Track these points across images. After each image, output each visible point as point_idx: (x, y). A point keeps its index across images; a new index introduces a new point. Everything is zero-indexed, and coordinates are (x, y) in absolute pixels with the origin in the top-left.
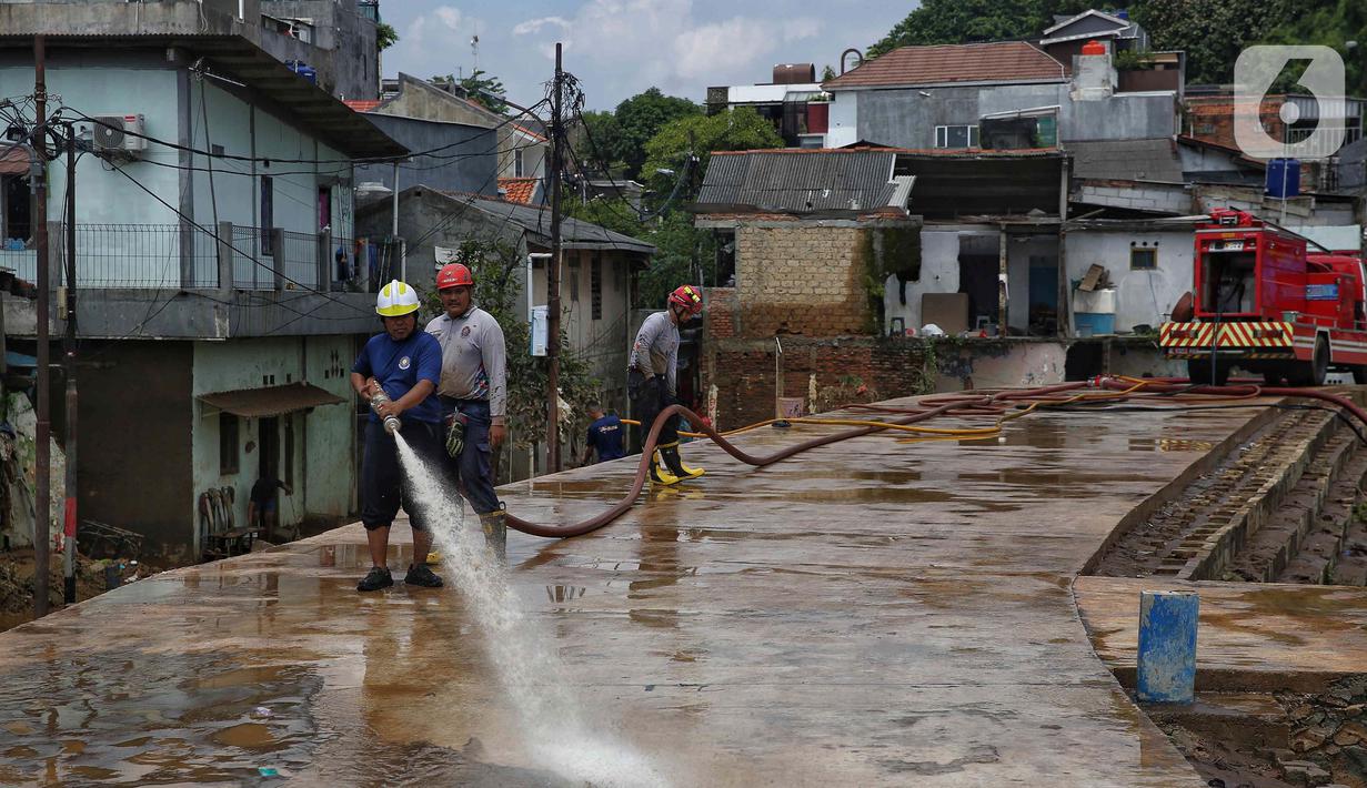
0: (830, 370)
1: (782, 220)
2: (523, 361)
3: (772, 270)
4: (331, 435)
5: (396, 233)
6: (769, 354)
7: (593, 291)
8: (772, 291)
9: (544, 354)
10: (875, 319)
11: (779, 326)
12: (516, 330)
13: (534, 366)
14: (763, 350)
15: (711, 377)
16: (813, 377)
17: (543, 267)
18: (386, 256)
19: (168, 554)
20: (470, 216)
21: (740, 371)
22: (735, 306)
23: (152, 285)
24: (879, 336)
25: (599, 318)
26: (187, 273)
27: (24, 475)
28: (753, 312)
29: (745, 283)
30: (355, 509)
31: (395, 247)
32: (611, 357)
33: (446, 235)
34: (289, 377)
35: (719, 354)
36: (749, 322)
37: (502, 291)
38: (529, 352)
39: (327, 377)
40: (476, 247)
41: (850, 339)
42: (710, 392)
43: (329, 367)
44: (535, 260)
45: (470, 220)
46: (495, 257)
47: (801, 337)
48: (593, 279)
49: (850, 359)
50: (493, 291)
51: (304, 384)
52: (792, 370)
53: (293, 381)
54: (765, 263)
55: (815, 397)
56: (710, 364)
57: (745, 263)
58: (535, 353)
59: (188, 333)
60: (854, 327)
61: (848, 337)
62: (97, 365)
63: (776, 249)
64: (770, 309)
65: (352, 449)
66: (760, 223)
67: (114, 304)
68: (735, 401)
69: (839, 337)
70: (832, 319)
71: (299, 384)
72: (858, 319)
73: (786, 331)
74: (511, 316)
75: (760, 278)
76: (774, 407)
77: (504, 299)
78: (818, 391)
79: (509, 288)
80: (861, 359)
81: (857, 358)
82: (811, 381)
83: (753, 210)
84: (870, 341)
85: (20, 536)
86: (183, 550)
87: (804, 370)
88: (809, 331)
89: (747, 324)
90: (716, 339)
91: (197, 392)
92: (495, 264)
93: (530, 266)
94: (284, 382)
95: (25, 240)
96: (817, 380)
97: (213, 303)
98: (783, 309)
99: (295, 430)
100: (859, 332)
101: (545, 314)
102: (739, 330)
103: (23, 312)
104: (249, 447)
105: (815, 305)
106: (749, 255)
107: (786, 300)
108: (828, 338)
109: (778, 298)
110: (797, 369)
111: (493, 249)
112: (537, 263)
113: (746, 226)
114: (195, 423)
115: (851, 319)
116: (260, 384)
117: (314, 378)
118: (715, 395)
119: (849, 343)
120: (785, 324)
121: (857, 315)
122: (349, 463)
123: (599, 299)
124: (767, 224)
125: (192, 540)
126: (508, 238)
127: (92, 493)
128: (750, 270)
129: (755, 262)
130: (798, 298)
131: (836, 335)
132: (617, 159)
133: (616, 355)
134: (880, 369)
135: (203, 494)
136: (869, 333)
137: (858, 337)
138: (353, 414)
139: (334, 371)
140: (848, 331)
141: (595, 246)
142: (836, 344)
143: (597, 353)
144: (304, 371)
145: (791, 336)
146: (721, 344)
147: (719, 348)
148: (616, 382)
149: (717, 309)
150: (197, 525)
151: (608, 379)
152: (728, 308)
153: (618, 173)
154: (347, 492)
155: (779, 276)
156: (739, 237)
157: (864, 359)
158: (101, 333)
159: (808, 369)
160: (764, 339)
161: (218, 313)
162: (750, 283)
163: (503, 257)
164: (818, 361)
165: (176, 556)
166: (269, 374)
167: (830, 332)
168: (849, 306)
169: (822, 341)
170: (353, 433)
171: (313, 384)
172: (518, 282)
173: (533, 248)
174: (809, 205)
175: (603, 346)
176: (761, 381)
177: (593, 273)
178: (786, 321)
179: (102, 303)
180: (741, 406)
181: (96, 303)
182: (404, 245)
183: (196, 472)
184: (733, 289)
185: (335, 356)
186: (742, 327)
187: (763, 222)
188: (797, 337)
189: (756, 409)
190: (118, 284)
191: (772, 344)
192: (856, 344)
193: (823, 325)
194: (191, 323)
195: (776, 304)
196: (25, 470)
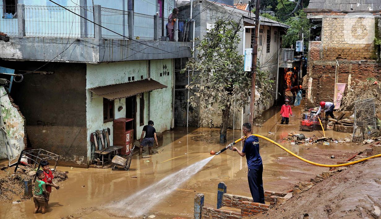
0: (357, 73)
1: (341, 15)
2: (241, 72)
3: (336, 34)
4: (163, 99)
5: (191, 18)
6: (333, 67)
7: (267, 42)
8: (336, 42)
9: (250, 70)
10: (377, 54)
11: (337, 55)
12: (238, 58)
13: (245, 75)
14: (331, 65)
15: (310, 74)
16: (350, 75)
17: (249, 32)
18: (187, 27)
19: (76, 160)
20: (221, 11)
21: (322, 73)
22: (321, 48)
23: (64, 36)
24: (378, 60)
25: (269, 52)
26: (83, 31)
27: (4, 125)
28: (328, 51)
29: (325, 39)
30: (173, 127)
31: (191, 23)
32: (272, 66)
33: (211, 18)
34: (142, 77)
35: (314, 66)
36: (326, 54)
37: (232, 42)
38: (243, 69)
39: (161, 76)
40: (222, 23)
41: (366, 61)
42: (309, 80)
43: (162, 72)
44: (246, 29)
45: (221, 12)
46: (230, 27)
47: (346, 60)
48: (267, 37)
49: (365, 69)
50: (229, 41)
51: (149, 79)
52: (342, 73)
53: (144, 79)
54: (334, 32)
55: (350, 83)
56: (310, 70)
57: (326, 32)
58: (246, 70)
59: (81, 59)
60: (367, 56)
61: (365, 60)
62: (45, 73)
63: (338, 27)
64: (334, 49)
65: (172, 103)
66: (332, 16)
67: (47, 45)
68: (319, 84)
69: (361, 60)
70: (359, 53)
71: (147, 80)
72: (370, 53)
73: (340, 58)
74: (235, 52)
75: (331, 38)
76: (334, 86)
77: (233, 45)
78: (352, 81)
79: (235, 40)
80: (370, 69)
81: (368, 68)
82: (349, 77)
83: (330, 11)
84: (374, 62)
85: (4, 153)
86: (83, 159)
87: (346, 73)
88: (349, 58)
89: (325, 55)
90: (312, 60)
91: (89, 86)
92: (230, 30)
93: (244, 31)
94: (140, 79)
95: (13, 14)
96: (352, 77)
97: (92, 45)
98: (339, 49)
99: (145, 99)
100: (370, 58)
101: (251, 52)
102: (322, 57)
103: (8, 48)
104: (120, 109)
105: (352, 48)
106: (327, 29)
107: (341, 46)
108: (357, 61)
109: (338, 45)
110: (344, 72)
111: (229, 24)
112: (247, 30)
113: (327, 18)
114: (88, 100)
115: (367, 53)
116: (126, 81)
117: (154, 76)
118: (311, 82)
119: (365, 63)
120: (340, 55)
121: (369, 52)
122: (171, 109)
123: (269, 45)
124: (335, 17)
125: (87, 154)
126: (236, 20)
127: (44, 131)
128: (327, 34)
129: (329, 31)
130: (346, 45)
131: (360, 60)
132: (268, 5)
133: (274, 66)
134: (378, 73)
135: (92, 133)
136: (374, 59)
137: (369, 60)
138: (173, 89)
139: (165, 73)
140: (365, 58)
141: (270, 24)
142: (360, 63)
143: (268, 65)
144: (149, 74)
145: (342, 60)
146: (315, 62)
147: (314, 64)
148: (273, 75)
149: (314, 50)
150: (89, 148)
151: (271, 74)
152: (318, 49)
153: (269, 9)
154: (170, 120)
155: (339, 37)
156: (324, 22)
157: (371, 69)
158: (43, 59)
159: (348, 72)
160: (332, 61)
161: (94, 50)
162: (327, 39)
163: (233, 27)
164: (352, 69)
165: (80, 161)
166: (131, 76)
167: (357, 59)
168: (366, 48)
169: (354, 61)
170: (173, 97)
171: (154, 79)
172: (239, 38)
173: (246, 24)
174: (352, 9)
175: (270, 62)
176: (329, 77)
177: (267, 35)
178: (340, 54)
179: (42, 44)
180: (321, 86)
181: (40, 44)
182: (194, 23)
183: (88, 123)
184: (320, 42)
185: (165, 67)
186: (323, 56)
187: (333, 16)
188: (345, 60)
189: (327, 87)
190: (50, 35)
191: (335, 62)
192: (368, 63)
193: (355, 56)
194: (82, 55)
195: (337, 47)
196: (5, 123)
